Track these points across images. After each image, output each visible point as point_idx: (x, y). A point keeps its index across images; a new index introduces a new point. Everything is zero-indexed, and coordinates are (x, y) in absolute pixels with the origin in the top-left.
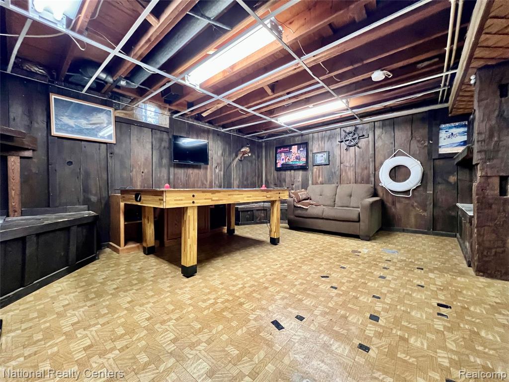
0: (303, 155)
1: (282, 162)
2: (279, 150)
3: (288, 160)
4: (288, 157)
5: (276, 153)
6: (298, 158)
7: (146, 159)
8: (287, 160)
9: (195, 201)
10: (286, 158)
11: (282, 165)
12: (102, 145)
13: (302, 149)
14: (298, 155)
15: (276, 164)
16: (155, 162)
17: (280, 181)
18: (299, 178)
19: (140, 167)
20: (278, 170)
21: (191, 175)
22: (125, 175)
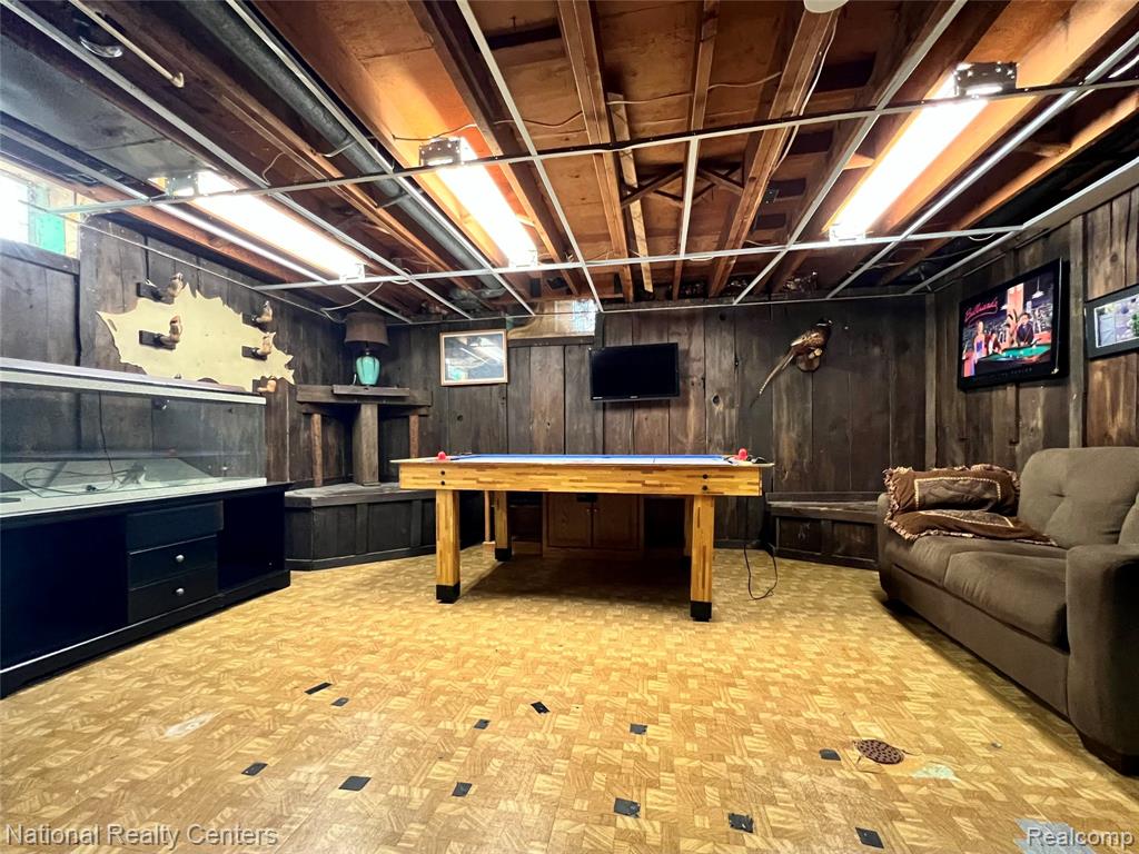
0: (1041, 319)
1: (977, 356)
2: (970, 314)
3: (996, 345)
4: (995, 335)
5: (962, 325)
6: (1025, 335)
7: (554, 400)
8: (991, 345)
9: (446, 482)
10: (988, 339)
11: (979, 365)
12: (494, 387)
13: (1038, 294)
14: (1024, 321)
15: (961, 363)
16: (570, 404)
17: (976, 429)
18: (1034, 416)
19: (544, 416)
20: (966, 385)
21: (644, 422)
22: (522, 429)
